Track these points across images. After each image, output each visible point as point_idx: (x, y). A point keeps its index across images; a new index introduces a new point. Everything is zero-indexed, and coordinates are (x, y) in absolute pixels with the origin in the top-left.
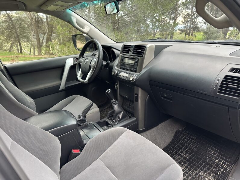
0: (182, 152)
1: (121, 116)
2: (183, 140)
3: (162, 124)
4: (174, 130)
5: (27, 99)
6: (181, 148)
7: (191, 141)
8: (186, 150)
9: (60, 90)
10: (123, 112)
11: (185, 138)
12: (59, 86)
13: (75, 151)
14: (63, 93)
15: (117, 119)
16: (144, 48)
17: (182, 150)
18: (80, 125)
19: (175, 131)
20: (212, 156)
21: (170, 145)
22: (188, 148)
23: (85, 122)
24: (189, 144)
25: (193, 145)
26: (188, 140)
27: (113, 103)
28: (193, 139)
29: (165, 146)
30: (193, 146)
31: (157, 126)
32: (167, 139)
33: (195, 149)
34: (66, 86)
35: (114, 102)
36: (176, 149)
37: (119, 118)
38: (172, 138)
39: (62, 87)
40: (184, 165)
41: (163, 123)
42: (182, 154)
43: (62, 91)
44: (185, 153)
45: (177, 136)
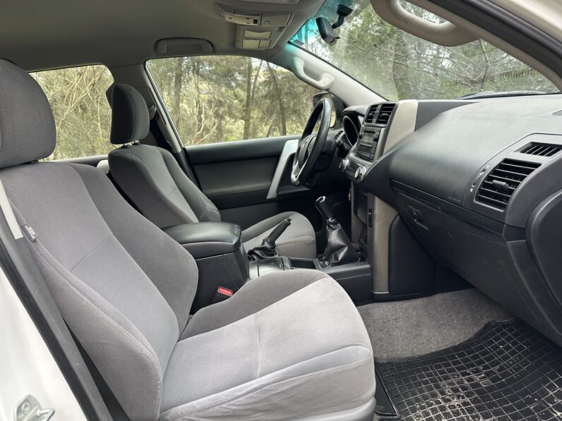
0: (477, 372)
1: (341, 256)
2: (496, 347)
3: (445, 294)
4: (482, 318)
5: (205, 205)
6: (481, 363)
7: (513, 353)
8: (490, 368)
9: (268, 198)
10: (346, 248)
11: (502, 343)
12: (266, 191)
13: (222, 291)
14: (274, 205)
15: (333, 261)
16: (391, 109)
17: (481, 368)
18: (262, 258)
19: (485, 321)
20: (551, 400)
21: (455, 348)
22: (498, 367)
23: (273, 255)
24: (506, 358)
25: (515, 363)
26: (508, 348)
27: (329, 226)
28: (520, 348)
29: (441, 349)
30: (511, 365)
31: (430, 298)
32: (454, 334)
33: (514, 373)
34: (280, 193)
35: (331, 223)
36: (465, 360)
37: (336, 258)
38: (470, 336)
39: (272, 193)
40: (463, 398)
41: (450, 293)
42: (473, 375)
43: (271, 201)
44: (483, 375)
45: (485, 334)
